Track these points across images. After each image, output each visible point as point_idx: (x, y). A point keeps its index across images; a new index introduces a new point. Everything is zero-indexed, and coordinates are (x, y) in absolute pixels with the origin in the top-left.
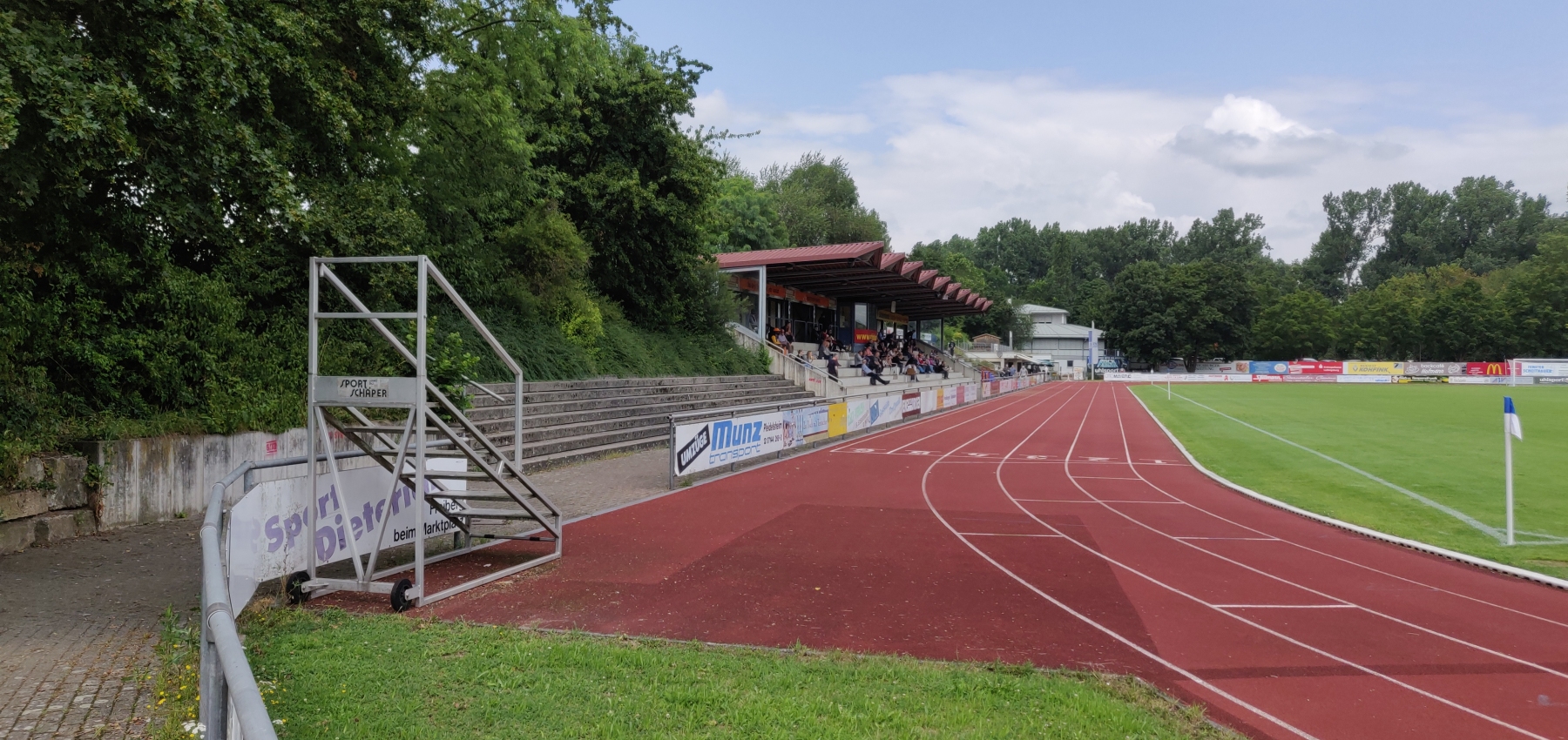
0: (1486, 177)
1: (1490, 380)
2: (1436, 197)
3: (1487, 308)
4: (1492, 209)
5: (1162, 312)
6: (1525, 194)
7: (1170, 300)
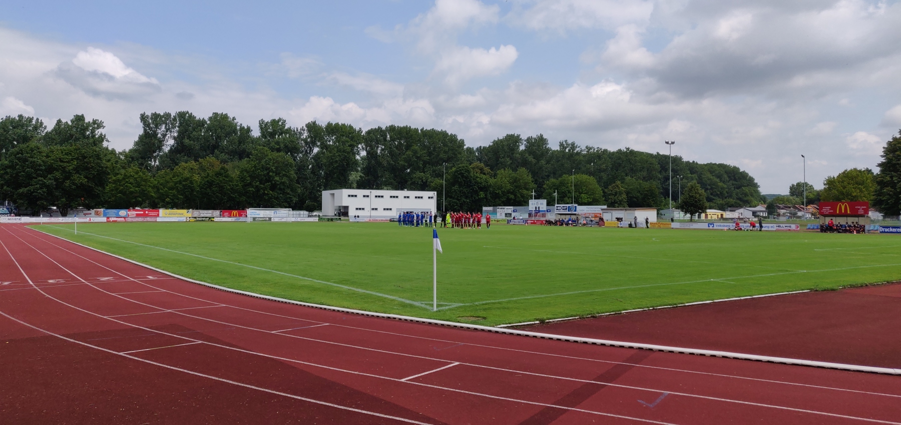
0: (224, 114)
1: (233, 219)
2: (199, 121)
3: (232, 182)
4: (227, 131)
5: (45, 177)
6: (241, 124)
7: (50, 169)
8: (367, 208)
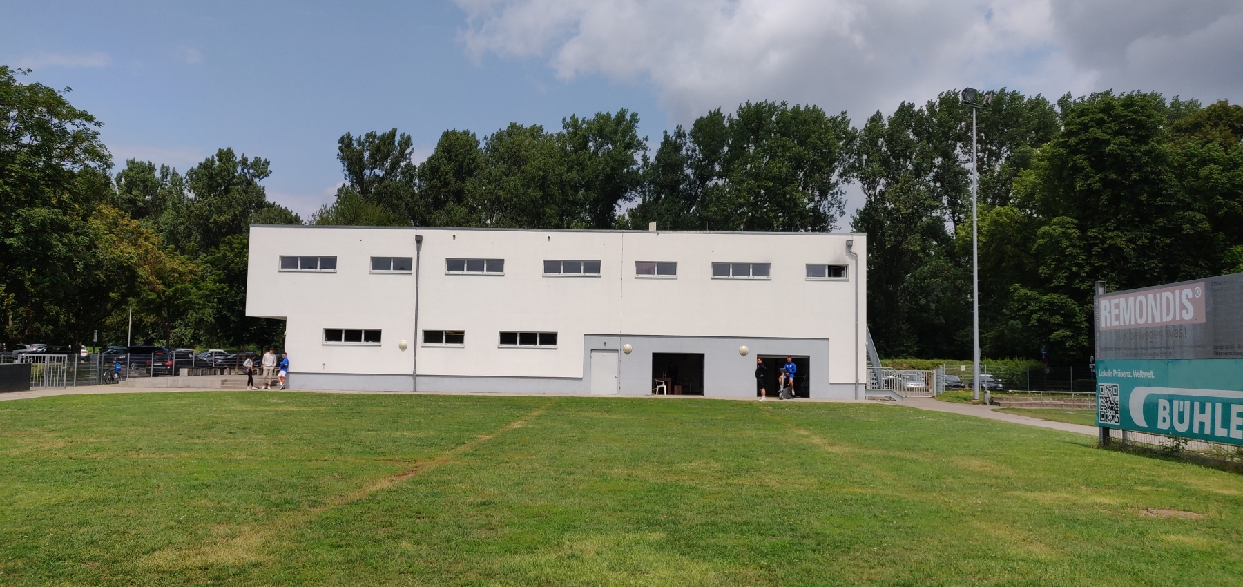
8: (398, 332)
